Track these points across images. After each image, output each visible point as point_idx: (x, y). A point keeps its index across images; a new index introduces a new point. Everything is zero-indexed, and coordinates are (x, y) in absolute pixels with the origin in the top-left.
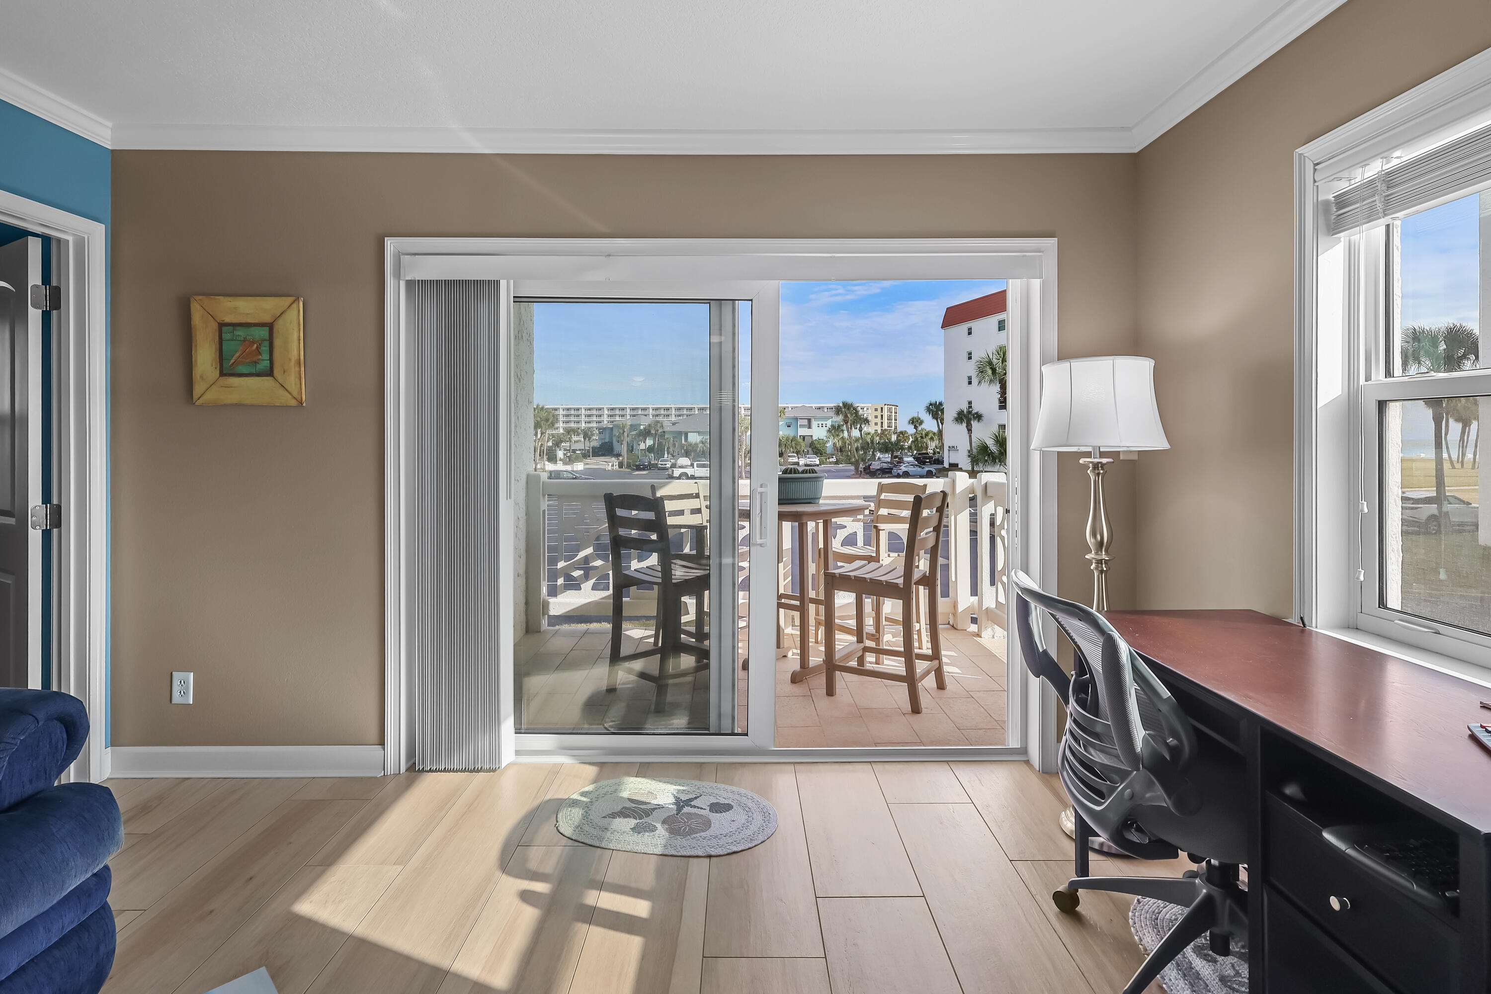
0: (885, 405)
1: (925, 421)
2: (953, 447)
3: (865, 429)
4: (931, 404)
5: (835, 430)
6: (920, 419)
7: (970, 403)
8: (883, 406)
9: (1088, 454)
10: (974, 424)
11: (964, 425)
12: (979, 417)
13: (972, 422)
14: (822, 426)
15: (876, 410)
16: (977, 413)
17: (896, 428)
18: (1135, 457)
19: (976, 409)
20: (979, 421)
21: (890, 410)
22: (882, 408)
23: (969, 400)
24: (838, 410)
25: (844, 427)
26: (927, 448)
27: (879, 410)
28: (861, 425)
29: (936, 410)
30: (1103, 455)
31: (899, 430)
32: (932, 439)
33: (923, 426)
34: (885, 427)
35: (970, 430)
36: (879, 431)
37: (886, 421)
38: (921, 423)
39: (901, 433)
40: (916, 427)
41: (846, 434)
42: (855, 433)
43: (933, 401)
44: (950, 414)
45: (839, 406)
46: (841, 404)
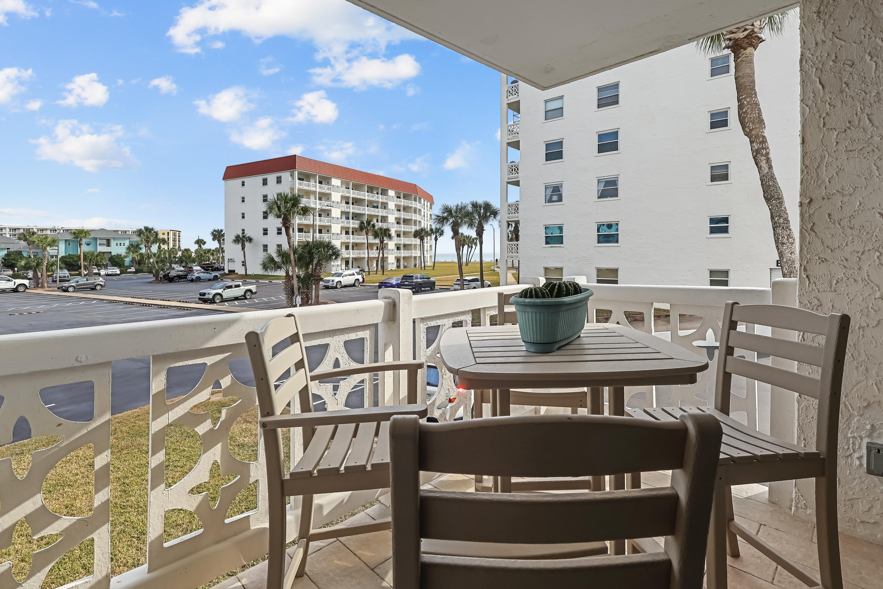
0: (171, 230)
1: (207, 242)
2: (231, 259)
3: (164, 247)
4: (215, 231)
5: (134, 247)
6: (203, 240)
7: (243, 230)
10: (247, 244)
11: (240, 245)
12: (250, 240)
13: (246, 243)
14: (121, 245)
16: (248, 237)
17: (179, 247)
19: (248, 234)
20: (250, 242)
21: (174, 234)
22: (168, 233)
23: (243, 228)
24: (140, 233)
25: (142, 246)
26: (209, 260)
27: (166, 234)
28: (159, 244)
29: (218, 235)
31: (183, 248)
32: (214, 254)
33: (206, 245)
34: (171, 246)
35: (243, 248)
36: (167, 248)
37: (172, 242)
38: (204, 243)
39: (186, 250)
40: (200, 246)
41: (143, 251)
42: (154, 249)
43: (216, 229)
44: (229, 238)
45: (141, 230)
46: (143, 228)
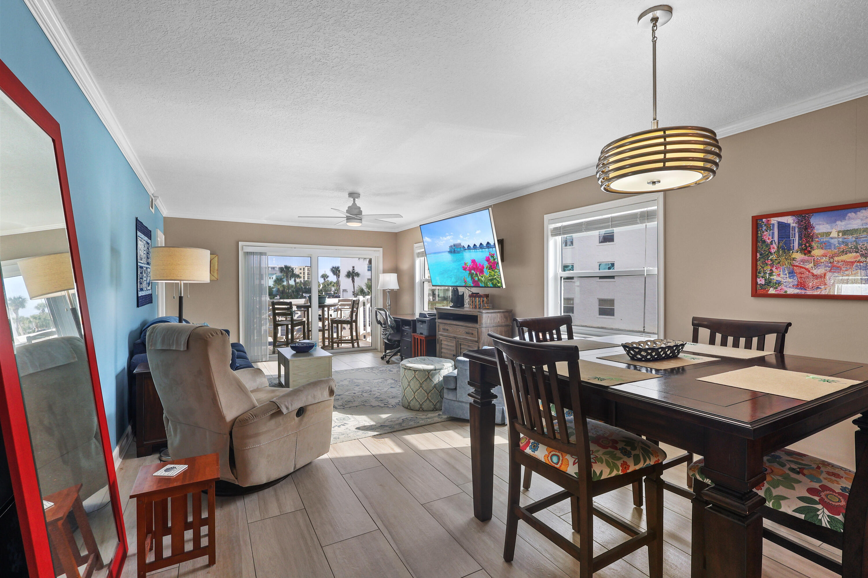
0: (306, 267)
2: (345, 290)
3: (298, 280)
4: (333, 268)
5: (278, 281)
6: (326, 275)
7: (353, 267)
8: (305, 267)
9: (387, 290)
10: (356, 278)
11: (351, 279)
12: (358, 275)
13: (355, 277)
14: (270, 279)
15: (301, 269)
16: (357, 273)
18: (397, 290)
19: (357, 270)
20: (358, 277)
22: (304, 268)
23: (353, 266)
24: (281, 270)
25: (285, 280)
26: (331, 290)
27: (302, 269)
28: (295, 279)
29: (336, 271)
30: (389, 290)
32: (333, 286)
33: (329, 279)
34: (306, 279)
35: (353, 281)
36: (303, 281)
37: (306, 275)
38: (328, 277)
40: (325, 280)
41: (285, 283)
42: (292, 282)
43: (334, 266)
44: (343, 273)
45: (282, 268)
46: (284, 266)
